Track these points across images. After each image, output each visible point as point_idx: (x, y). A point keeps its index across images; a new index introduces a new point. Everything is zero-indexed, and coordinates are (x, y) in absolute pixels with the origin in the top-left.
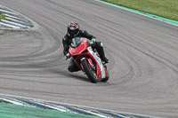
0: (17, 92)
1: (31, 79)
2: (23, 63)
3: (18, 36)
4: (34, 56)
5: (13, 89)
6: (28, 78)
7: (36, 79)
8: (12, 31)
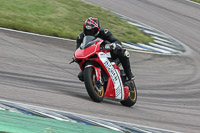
0: (164, 125)
1: (182, 110)
2: (172, 93)
3: (168, 61)
4: (185, 85)
5: (160, 122)
6: (177, 110)
7: (187, 111)
8: (161, 56)
